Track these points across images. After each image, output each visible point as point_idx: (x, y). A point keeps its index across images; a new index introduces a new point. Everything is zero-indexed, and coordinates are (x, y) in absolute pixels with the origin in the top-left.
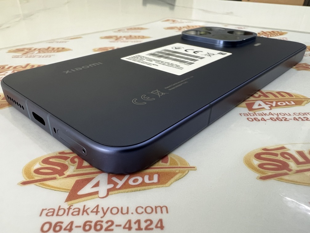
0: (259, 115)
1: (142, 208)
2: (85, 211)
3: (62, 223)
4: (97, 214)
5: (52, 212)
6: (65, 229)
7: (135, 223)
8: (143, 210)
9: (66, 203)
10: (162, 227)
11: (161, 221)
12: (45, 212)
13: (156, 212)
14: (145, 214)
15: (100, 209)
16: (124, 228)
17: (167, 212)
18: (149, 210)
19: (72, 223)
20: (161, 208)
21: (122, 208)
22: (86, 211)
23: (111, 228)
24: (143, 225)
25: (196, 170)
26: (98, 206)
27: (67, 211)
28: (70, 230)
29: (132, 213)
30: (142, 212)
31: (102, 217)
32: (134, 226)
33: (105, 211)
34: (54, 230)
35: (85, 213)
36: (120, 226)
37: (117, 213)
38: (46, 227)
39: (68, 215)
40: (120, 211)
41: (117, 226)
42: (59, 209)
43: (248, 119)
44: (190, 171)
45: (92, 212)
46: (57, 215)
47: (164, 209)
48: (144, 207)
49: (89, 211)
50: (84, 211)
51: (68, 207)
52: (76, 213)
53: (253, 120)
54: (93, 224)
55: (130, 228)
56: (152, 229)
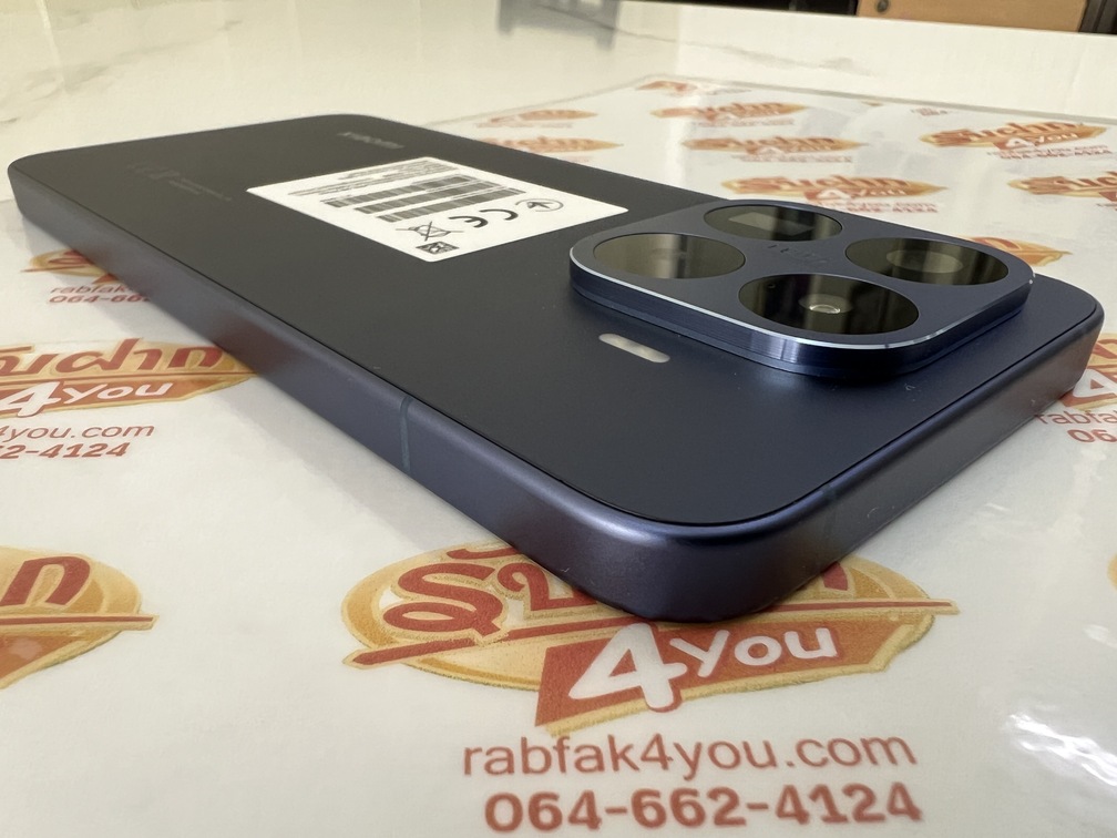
0: (1105, 420)
1: (818, 745)
2: (619, 757)
3: (554, 797)
4: (665, 767)
5: (506, 761)
6: (573, 819)
7: (814, 797)
8: (826, 754)
9: (542, 728)
10: (913, 813)
11: (899, 789)
12: (478, 761)
13: (874, 761)
14: (833, 765)
15: (670, 751)
16: (781, 813)
17: (912, 760)
18: (845, 753)
19: (588, 798)
20: (885, 745)
21: (746, 747)
22: (623, 755)
23: (734, 814)
24: (846, 805)
25: (956, 613)
26: (658, 739)
27: (555, 756)
28: (593, 822)
29: (790, 764)
30: (824, 762)
31: (688, 778)
32: (816, 810)
33: (691, 756)
34: (536, 823)
35: (621, 762)
36: (763, 807)
37: (737, 761)
38: (504, 813)
39: (563, 768)
40: (742, 755)
41: (752, 807)
42: (526, 751)
43: (1072, 433)
44: (937, 617)
45: (645, 758)
46: (527, 770)
47: (896, 749)
48: (825, 743)
49: (634, 756)
50: (615, 757)
51: (554, 742)
52: (592, 764)
53: (1092, 440)
54: (665, 802)
55: (801, 816)
56: (879, 818)
